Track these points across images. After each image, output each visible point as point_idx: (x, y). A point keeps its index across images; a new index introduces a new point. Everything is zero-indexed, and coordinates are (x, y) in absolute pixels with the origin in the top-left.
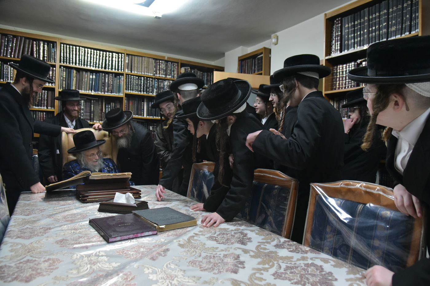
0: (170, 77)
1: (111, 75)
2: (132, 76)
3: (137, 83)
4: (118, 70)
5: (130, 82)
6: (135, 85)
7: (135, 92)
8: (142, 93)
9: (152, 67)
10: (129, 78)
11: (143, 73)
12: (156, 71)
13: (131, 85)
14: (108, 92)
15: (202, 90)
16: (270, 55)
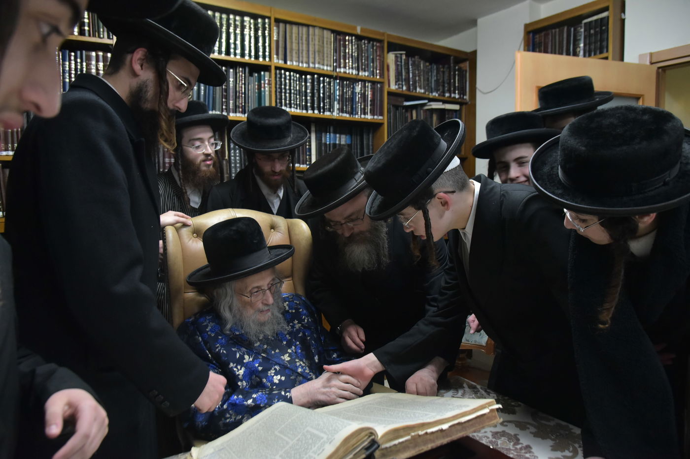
0: (366, 74)
1: (241, 69)
2: (287, 73)
3: (298, 88)
4: (257, 57)
5: (283, 87)
6: (294, 93)
7: (295, 110)
8: (310, 112)
9: (329, 50)
10: (281, 78)
11: (311, 65)
12: (338, 61)
13: (285, 93)
14: (236, 112)
15: (429, 104)
16: (623, 15)
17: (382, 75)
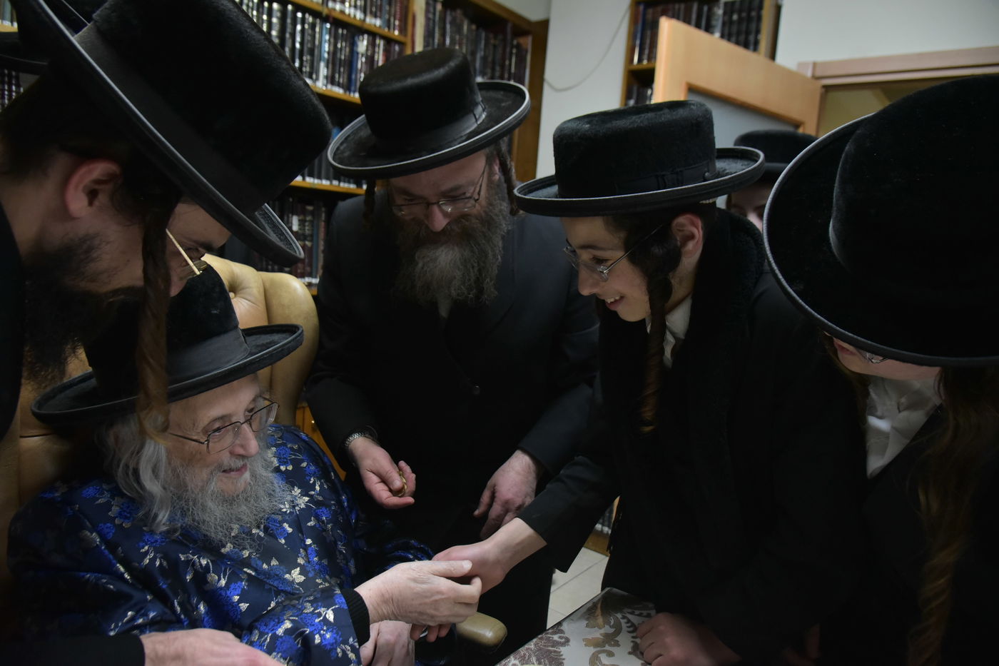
0: (378, 22)
17: (403, 30)
